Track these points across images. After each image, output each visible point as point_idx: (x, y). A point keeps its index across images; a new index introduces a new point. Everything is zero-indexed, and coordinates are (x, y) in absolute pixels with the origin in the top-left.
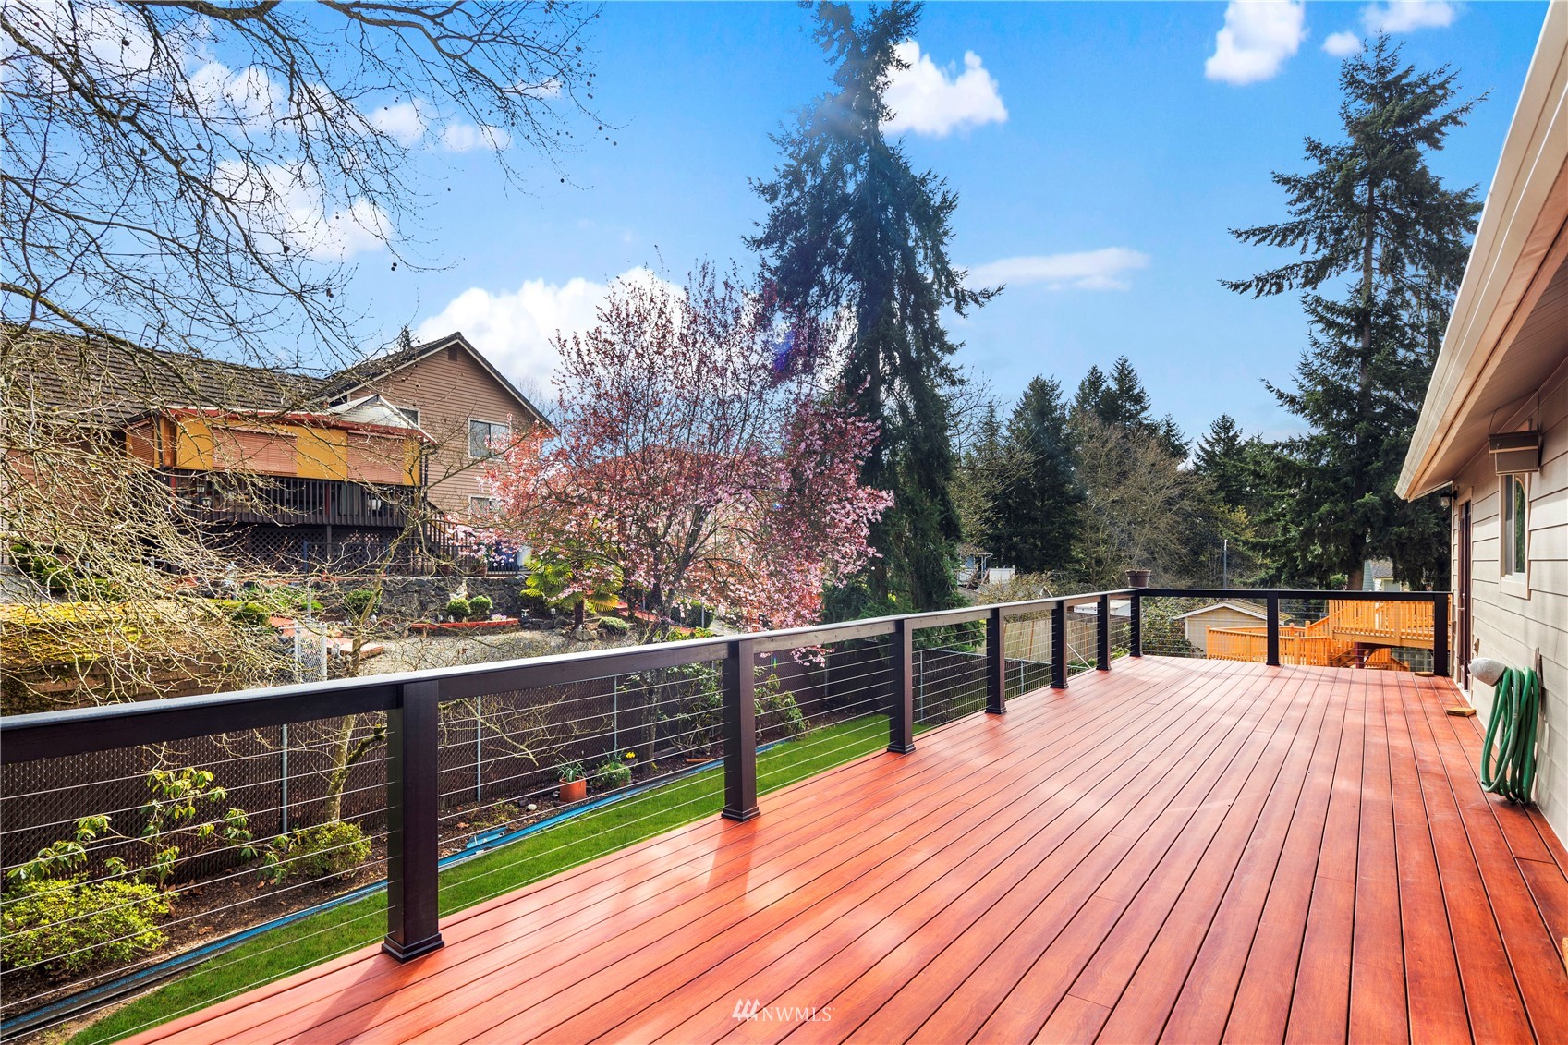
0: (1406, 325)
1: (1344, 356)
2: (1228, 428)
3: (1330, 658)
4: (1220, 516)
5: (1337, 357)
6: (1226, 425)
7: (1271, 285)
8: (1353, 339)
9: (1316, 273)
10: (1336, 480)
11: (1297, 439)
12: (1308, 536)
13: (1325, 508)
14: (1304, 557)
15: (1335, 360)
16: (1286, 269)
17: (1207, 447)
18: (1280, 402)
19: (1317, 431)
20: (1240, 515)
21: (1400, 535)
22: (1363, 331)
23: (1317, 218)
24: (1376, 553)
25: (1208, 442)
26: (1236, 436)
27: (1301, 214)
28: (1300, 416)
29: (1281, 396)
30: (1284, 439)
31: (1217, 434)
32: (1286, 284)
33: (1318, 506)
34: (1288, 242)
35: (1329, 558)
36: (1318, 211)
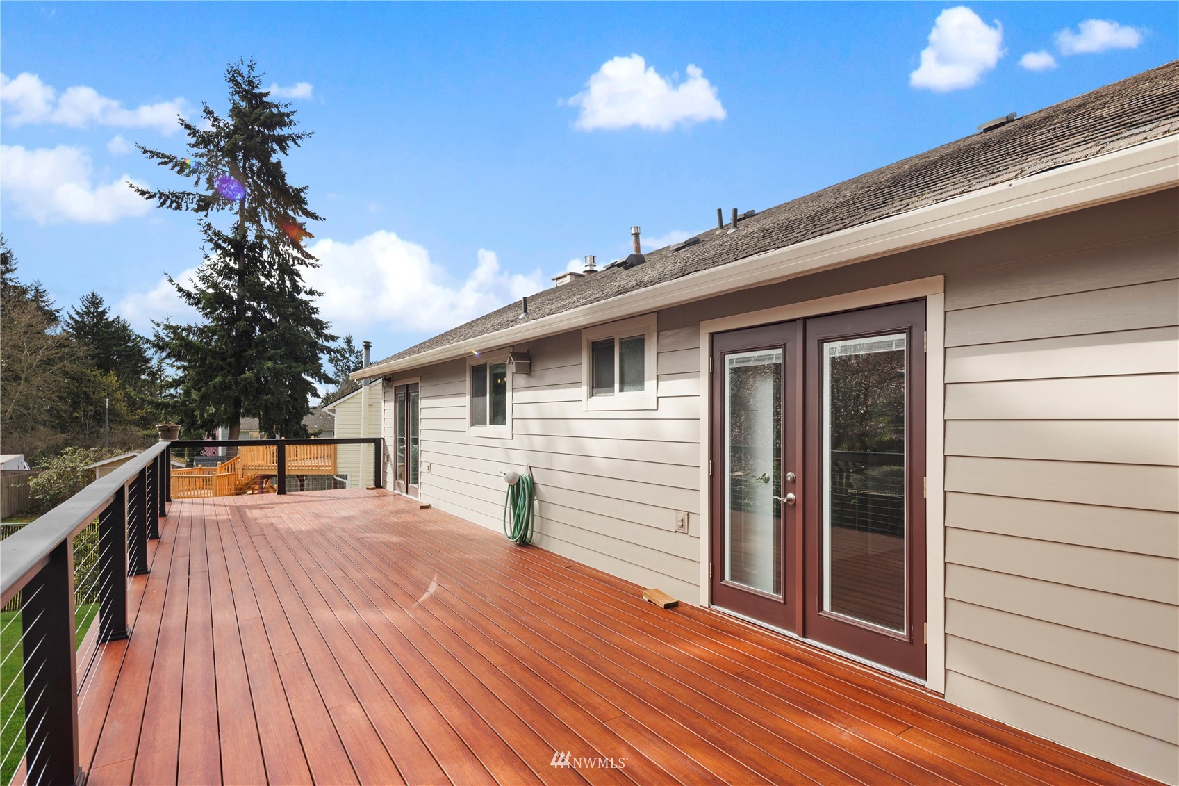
0: (265, 261)
1: (226, 272)
2: (97, 304)
3: (236, 489)
4: (92, 378)
5: (222, 271)
6: (95, 302)
7: (172, 202)
8: (233, 261)
9: (205, 205)
10: (224, 359)
11: (193, 325)
12: (205, 399)
13: (218, 379)
14: (202, 415)
15: (220, 273)
16: (184, 193)
17: (76, 317)
18: (180, 294)
19: (208, 322)
20: (112, 378)
21: (266, 401)
22: (239, 257)
23: (207, 165)
24: (250, 413)
25: (78, 313)
26: (104, 313)
27: (196, 156)
28: (194, 308)
29: (180, 290)
30: (184, 325)
31: (87, 308)
32: (184, 205)
33: (212, 378)
34: (185, 173)
35: (220, 416)
36: (209, 160)
